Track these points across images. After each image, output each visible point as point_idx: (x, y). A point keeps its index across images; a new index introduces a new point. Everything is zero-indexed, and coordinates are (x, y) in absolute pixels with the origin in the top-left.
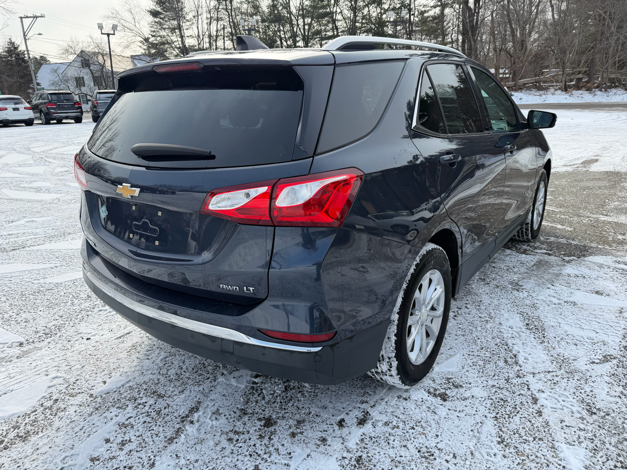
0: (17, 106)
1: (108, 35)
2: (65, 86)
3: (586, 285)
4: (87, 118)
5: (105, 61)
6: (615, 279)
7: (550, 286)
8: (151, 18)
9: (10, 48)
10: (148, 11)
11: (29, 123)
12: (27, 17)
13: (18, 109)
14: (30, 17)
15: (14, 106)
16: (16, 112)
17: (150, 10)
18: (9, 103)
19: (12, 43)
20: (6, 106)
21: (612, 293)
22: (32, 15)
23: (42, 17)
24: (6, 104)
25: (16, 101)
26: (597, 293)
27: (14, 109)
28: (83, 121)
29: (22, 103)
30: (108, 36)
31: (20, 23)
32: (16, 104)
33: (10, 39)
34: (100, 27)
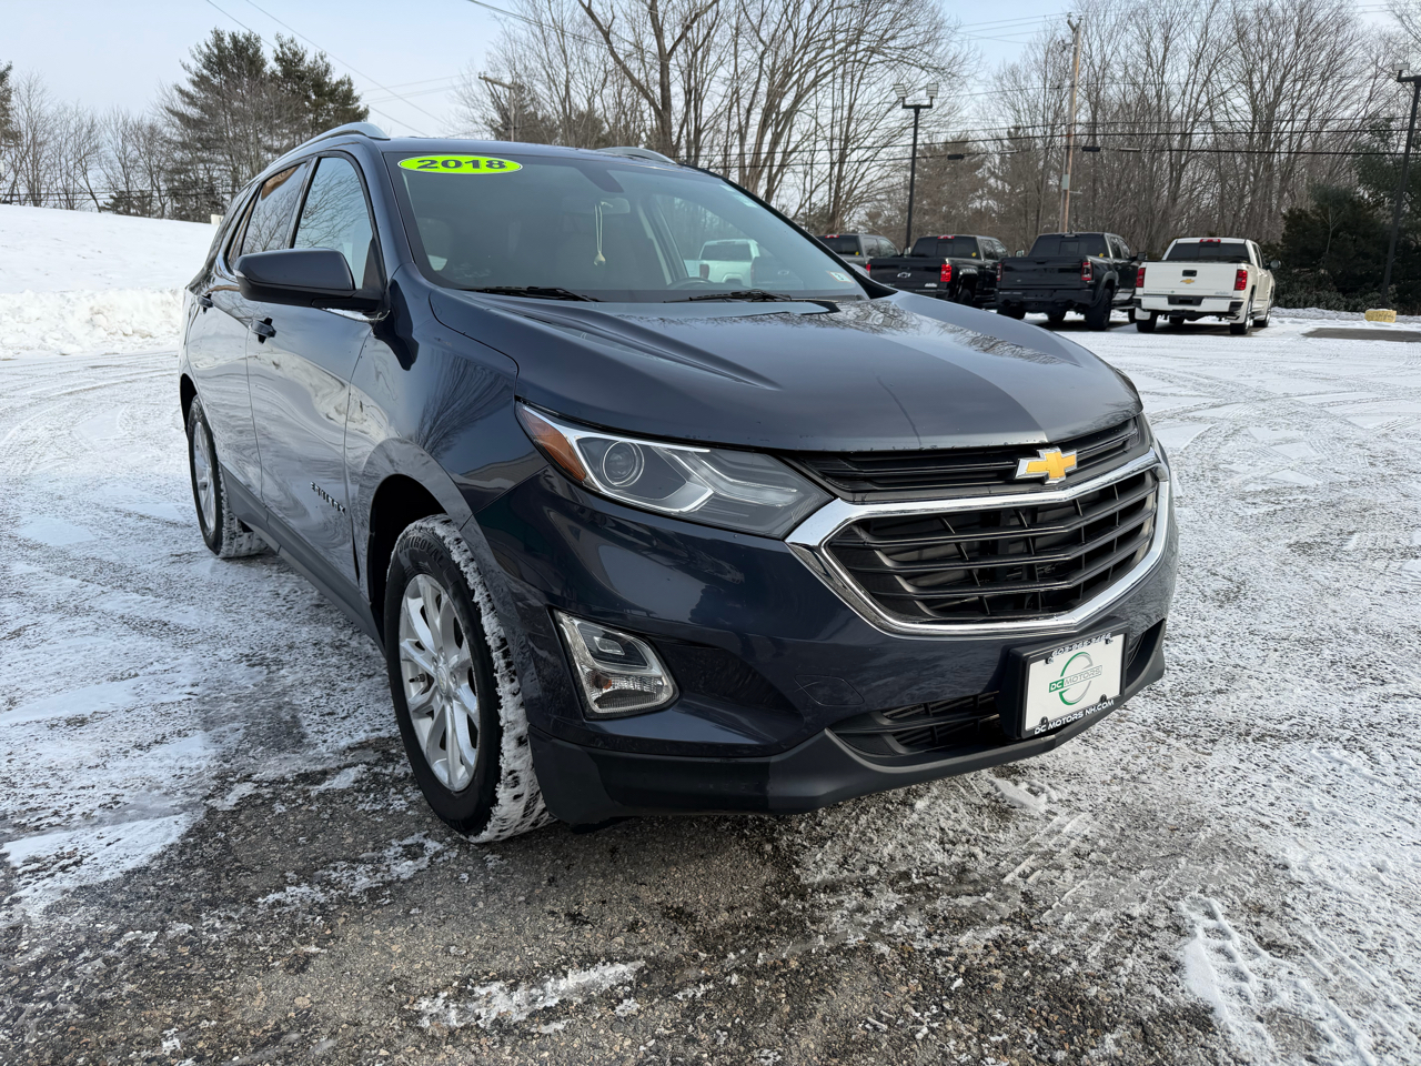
3: (119, 728)
6: (52, 782)
7: (196, 690)
21: (44, 733)
26: (83, 722)
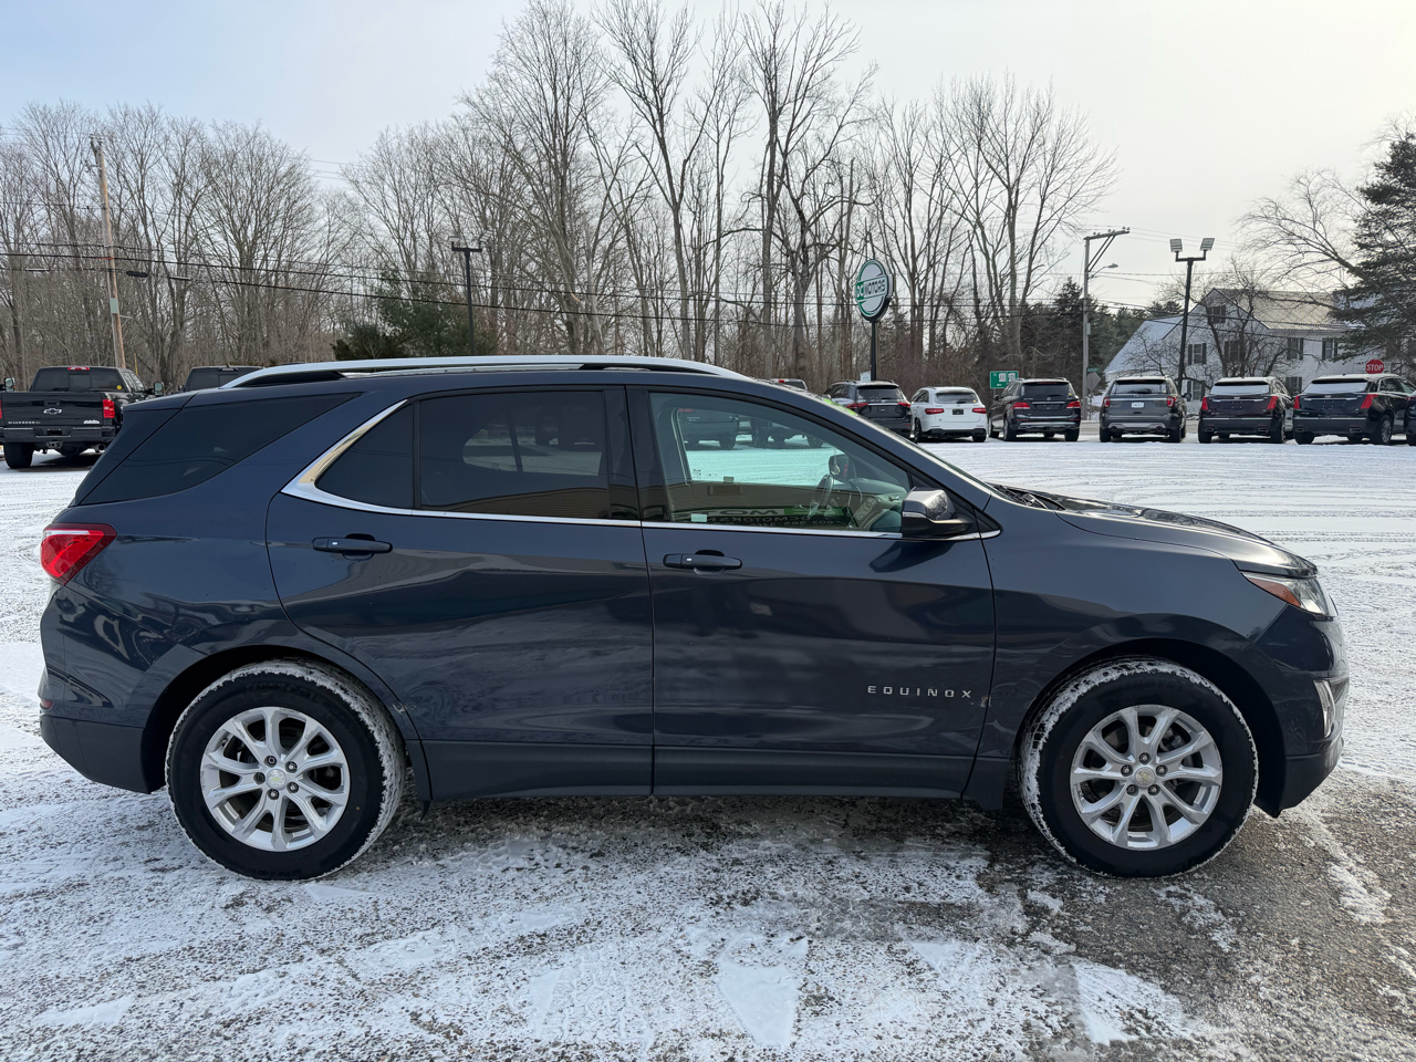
0: (962, 406)
1: (1190, 261)
2: (1153, 363)
4: (1090, 431)
5: (1252, 308)
8: (1367, 206)
9: (1065, 295)
10: (1362, 191)
11: (978, 436)
12: (1099, 236)
13: (960, 412)
14: (1104, 236)
15: (956, 406)
16: (958, 417)
17: (1365, 187)
18: (950, 401)
19: (1071, 286)
20: (944, 406)
22: (1107, 232)
23: (1123, 232)
24: (945, 402)
25: (962, 397)
27: (956, 412)
28: (1080, 438)
29: (971, 401)
30: (1190, 265)
31: (1084, 249)
32: (960, 402)
33: (1070, 279)
34: (1176, 246)
